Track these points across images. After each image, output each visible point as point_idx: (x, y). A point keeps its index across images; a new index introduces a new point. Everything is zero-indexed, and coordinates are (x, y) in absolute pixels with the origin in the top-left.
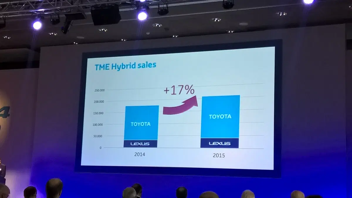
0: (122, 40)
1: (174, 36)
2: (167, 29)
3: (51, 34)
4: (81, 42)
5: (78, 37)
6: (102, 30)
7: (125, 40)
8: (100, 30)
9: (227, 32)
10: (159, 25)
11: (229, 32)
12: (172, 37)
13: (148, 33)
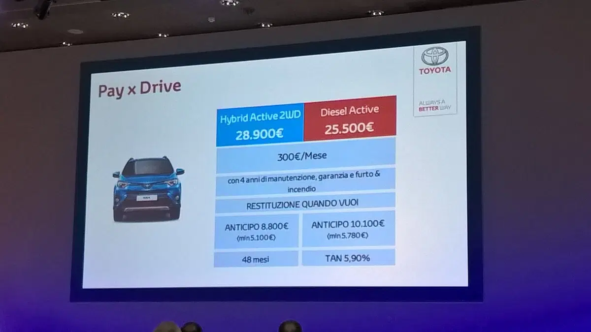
0: (160, 35)
1: (263, 26)
2: (249, 11)
3: (17, 26)
4: (78, 41)
5: (72, 31)
6: (119, 15)
7: (165, 36)
8: (115, 16)
9: (370, 15)
10: (232, 3)
11: (374, 14)
12: (260, 26)
13: (212, 20)
